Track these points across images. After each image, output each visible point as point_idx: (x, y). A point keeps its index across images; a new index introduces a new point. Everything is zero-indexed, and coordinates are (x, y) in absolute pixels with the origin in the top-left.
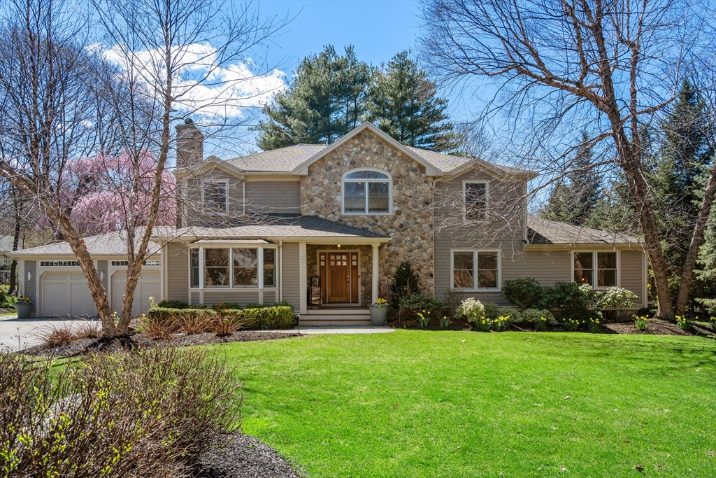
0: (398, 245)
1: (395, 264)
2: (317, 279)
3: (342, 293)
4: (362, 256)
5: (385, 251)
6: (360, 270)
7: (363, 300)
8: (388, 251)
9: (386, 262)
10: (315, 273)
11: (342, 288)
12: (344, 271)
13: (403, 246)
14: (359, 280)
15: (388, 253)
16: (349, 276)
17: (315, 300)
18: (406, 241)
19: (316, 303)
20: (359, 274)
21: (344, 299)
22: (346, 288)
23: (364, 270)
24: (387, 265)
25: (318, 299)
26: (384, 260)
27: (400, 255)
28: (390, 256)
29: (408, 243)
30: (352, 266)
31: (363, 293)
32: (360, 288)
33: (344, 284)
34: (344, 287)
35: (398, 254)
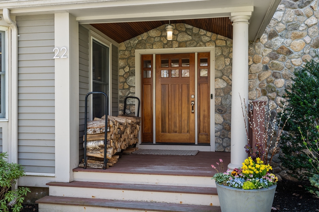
0: (290, 34)
1: (283, 72)
2: (136, 102)
3: (181, 127)
4: (217, 58)
5: (262, 48)
6: (214, 85)
7: (220, 141)
8: (269, 47)
9: (266, 68)
10: (132, 90)
11: (180, 116)
12: (185, 87)
13: (300, 37)
14: (212, 102)
15: (269, 51)
16: (195, 97)
17: (95, 149)
18: (308, 27)
19: (99, 155)
20: (212, 91)
21: (184, 137)
22: (189, 117)
23: (222, 84)
24: (268, 74)
25: (101, 147)
26: (260, 65)
27: (295, 54)
28: (274, 57)
29: (311, 30)
30: (200, 78)
31: (220, 127)
32: (214, 118)
33: (185, 110)
34: (185, 116)
35: (290, 52)
